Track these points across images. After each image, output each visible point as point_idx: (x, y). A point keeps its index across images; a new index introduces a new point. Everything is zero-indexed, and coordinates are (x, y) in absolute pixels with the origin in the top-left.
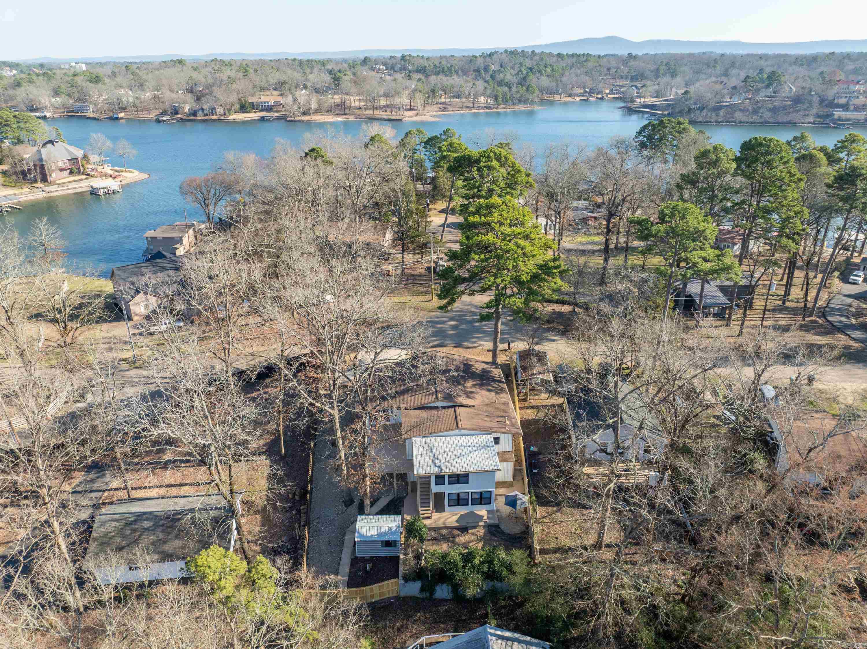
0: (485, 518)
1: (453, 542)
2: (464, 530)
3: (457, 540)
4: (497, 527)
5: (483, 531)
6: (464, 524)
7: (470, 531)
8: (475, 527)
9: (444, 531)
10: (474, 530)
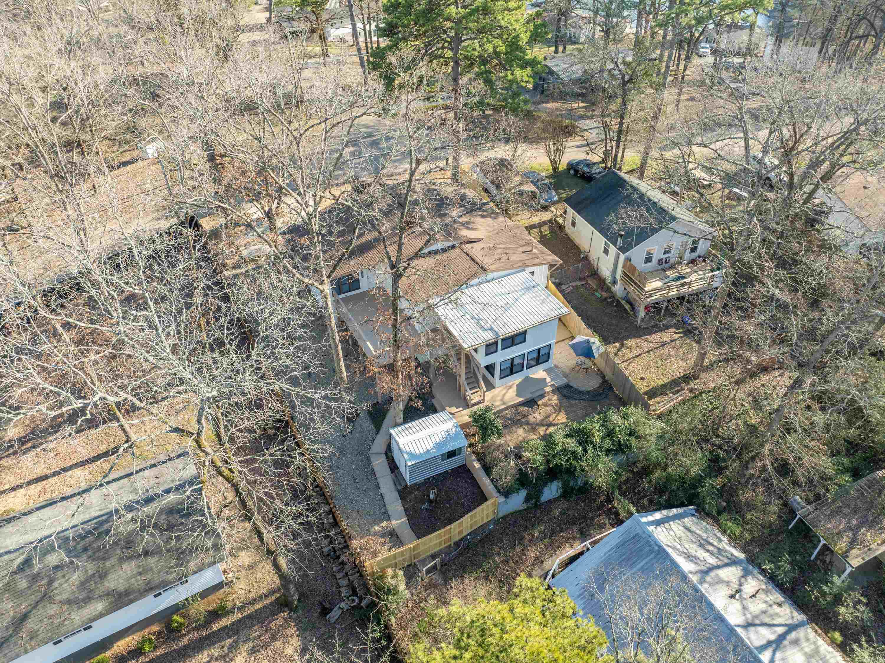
0: (548, 380)
1: (528, 423)
2: (531, 403)
3: (531, 419)
4: (568, 386)
5: (555, 397)
6: (529, 396)
7: (540, 403)
8: (542, 396)
9: (508, 414)
10: (544, 400)
